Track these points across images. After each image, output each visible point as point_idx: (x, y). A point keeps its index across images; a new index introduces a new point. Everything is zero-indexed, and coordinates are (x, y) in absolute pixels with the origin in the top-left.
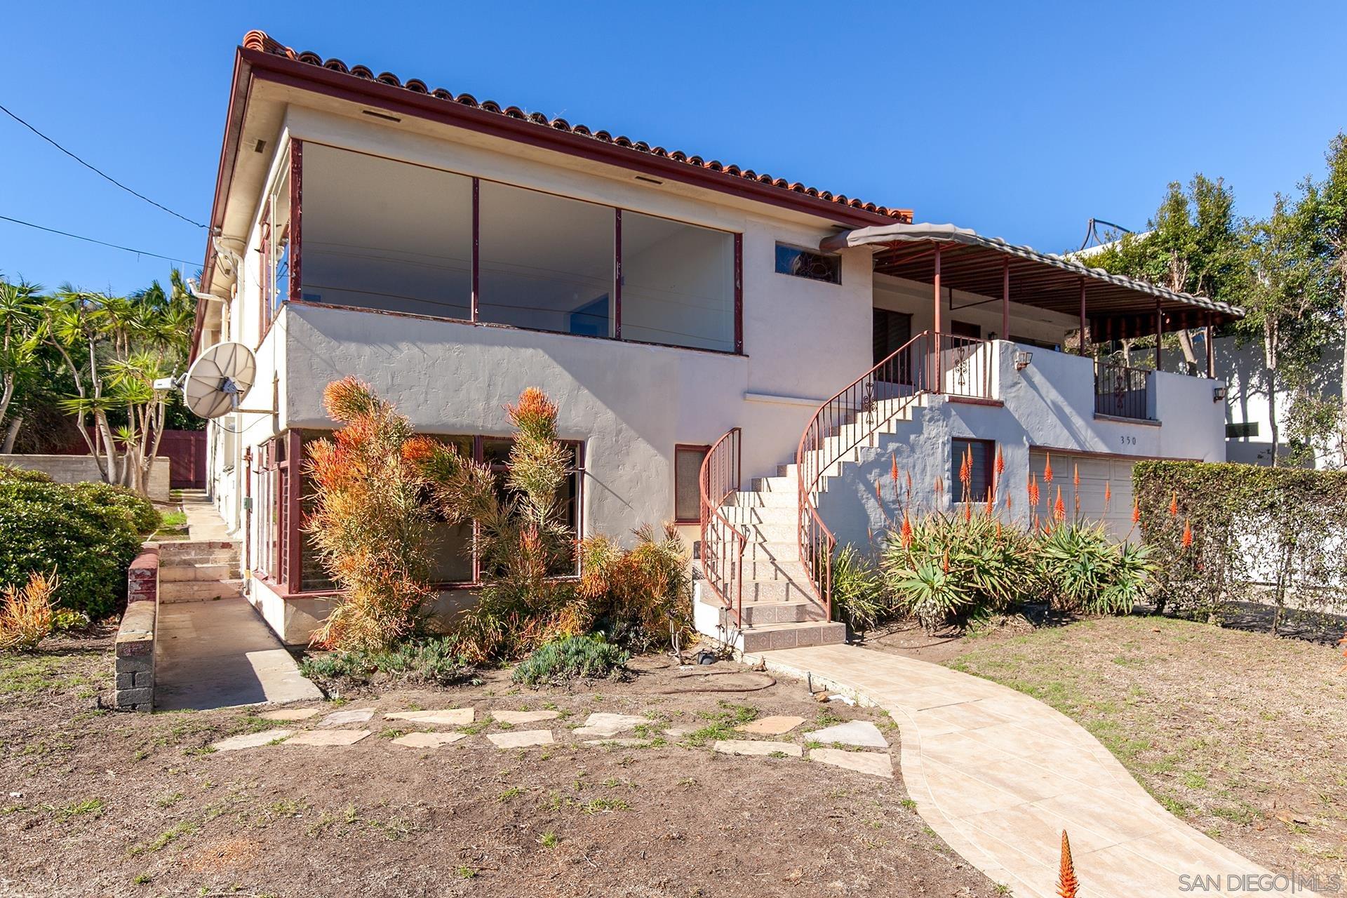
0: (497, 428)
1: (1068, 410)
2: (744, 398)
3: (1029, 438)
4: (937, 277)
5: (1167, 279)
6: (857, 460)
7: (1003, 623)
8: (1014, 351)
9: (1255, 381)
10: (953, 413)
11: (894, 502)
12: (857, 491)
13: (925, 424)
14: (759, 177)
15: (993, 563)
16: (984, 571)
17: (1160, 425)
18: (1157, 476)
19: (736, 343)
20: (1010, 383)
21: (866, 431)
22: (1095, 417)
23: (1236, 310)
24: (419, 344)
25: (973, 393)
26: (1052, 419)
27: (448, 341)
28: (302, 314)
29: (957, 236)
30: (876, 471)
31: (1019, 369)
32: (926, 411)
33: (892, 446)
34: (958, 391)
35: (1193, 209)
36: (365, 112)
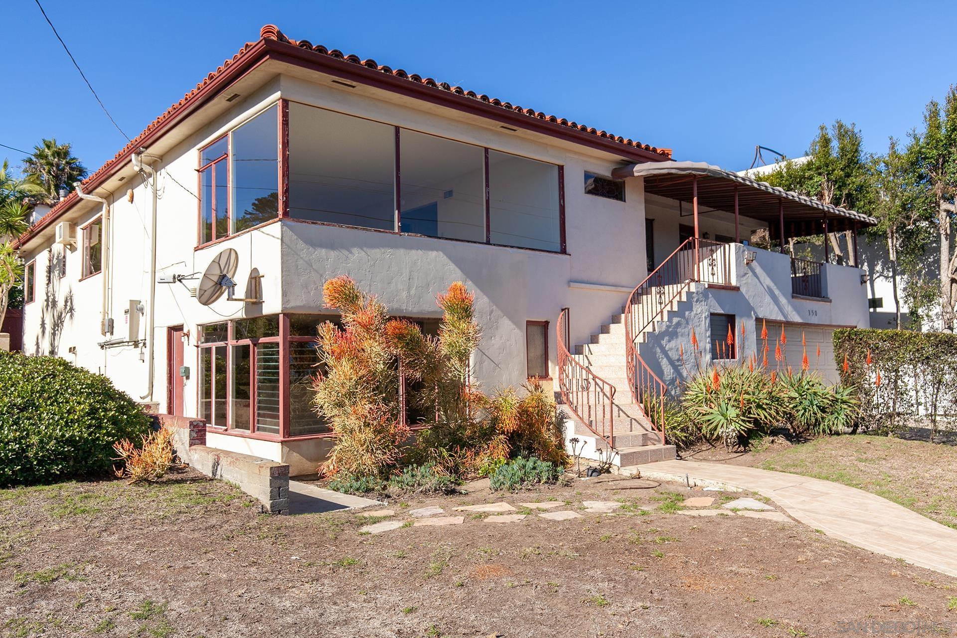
0: (415, 310)
1: (777, 292)
2: (569, 286)
3: (755, 313)
4: (695, 199)
5: (821, 196)
6: (654, 330)
7: (773, 442)
8: (744, 251)
9: (879, 268)
10: (710, 296)
11: (678, 360)
12: (655, 353)
13: (694, 304)
14: (579, 127)
15: (765, 401)
16: (759, 406)
17: (830, 301)
18: (850, 339)
19: (561, 245)
20: (742, 273)
21: (659, 310)
22: (793, 297)
23: (872, 220)
24: (365, 249)
25: (720, 281)
26: (768, 299)
27: (383, 247)
28: (291, 228)
29: (710, 171)
30: (666, 338)
31: (747, 264)
32: (694, 295)
33: (675, 320)
34: (711, 280)
35: (835, 144)
36: (334, 81)
